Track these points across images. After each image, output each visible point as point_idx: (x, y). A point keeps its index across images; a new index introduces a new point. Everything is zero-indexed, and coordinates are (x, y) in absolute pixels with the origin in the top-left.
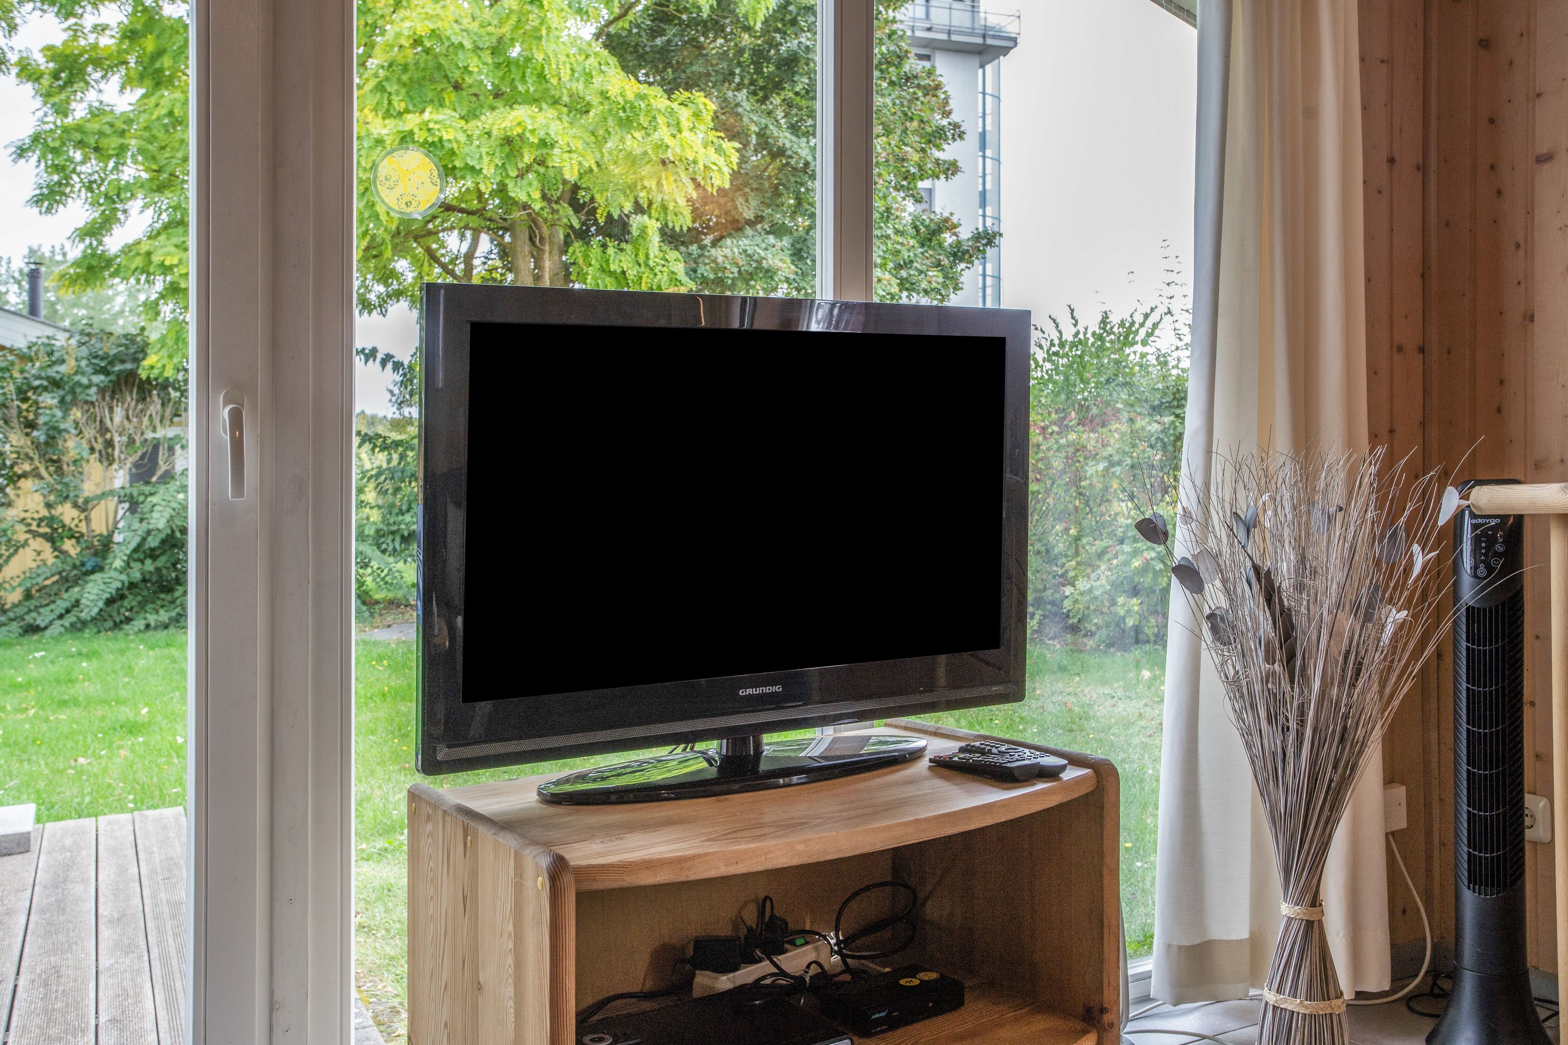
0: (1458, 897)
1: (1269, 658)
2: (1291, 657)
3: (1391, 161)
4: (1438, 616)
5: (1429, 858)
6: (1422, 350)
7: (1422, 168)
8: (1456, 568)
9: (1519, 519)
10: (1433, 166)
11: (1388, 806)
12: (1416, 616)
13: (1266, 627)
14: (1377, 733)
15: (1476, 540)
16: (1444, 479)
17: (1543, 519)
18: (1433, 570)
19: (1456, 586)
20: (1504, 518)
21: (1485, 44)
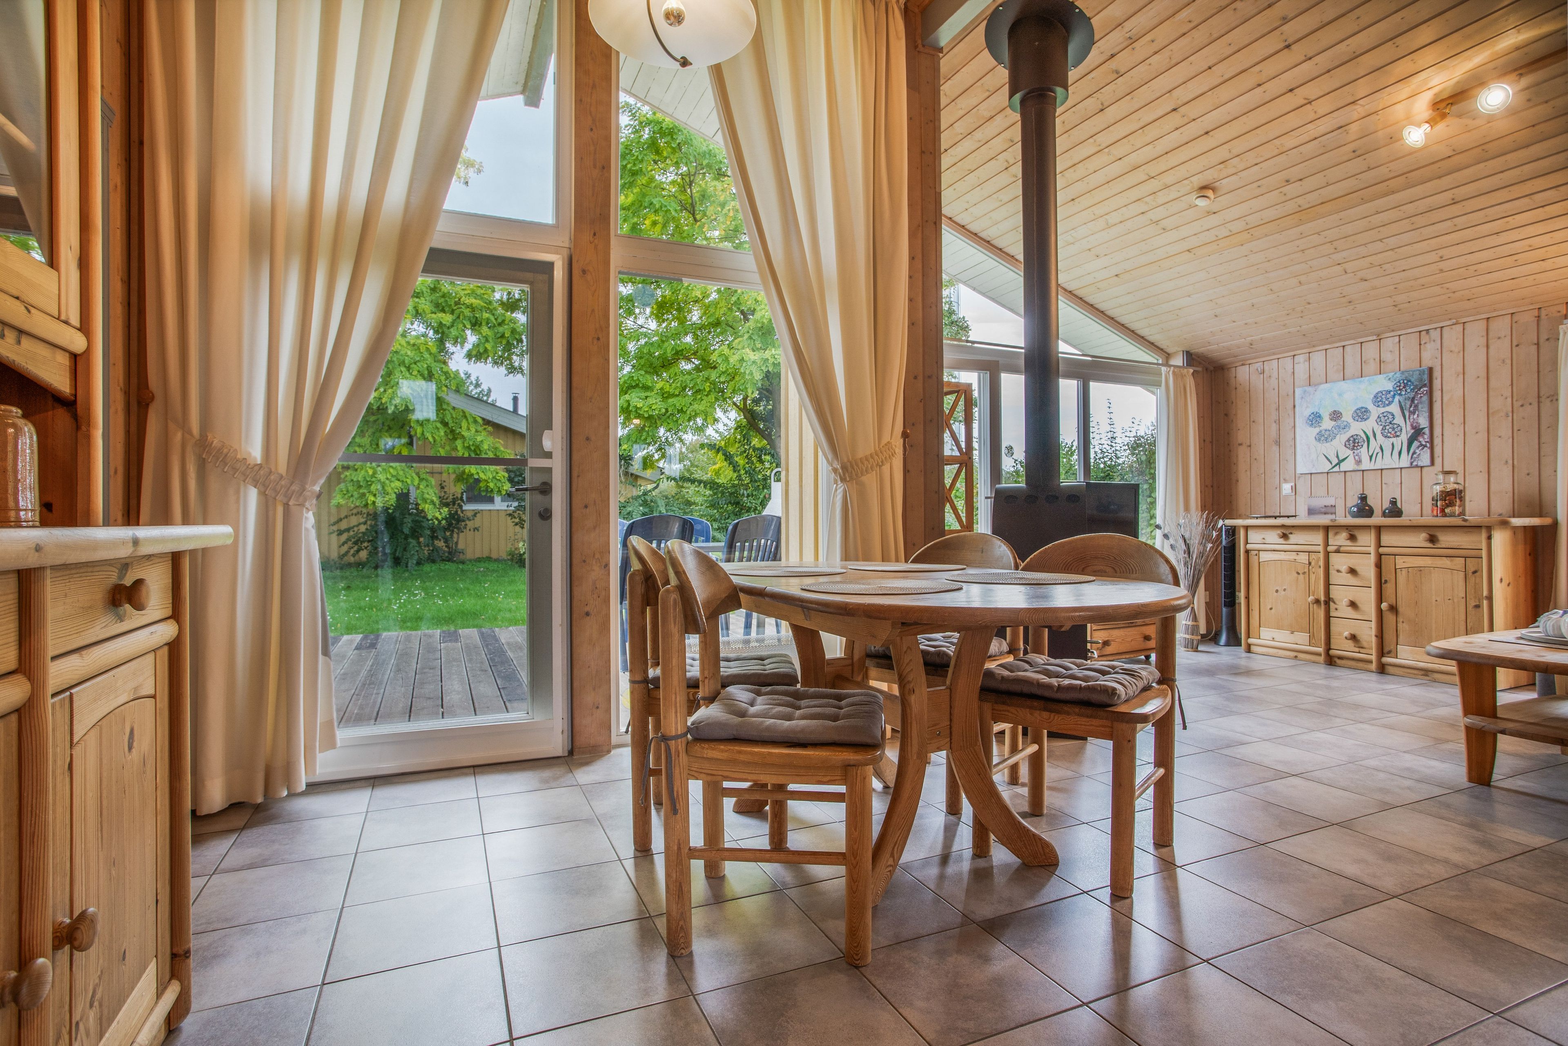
0: (1222, 609)
1: (1185, 553)
2: (1189, 553)
3: (1204, 441)
4: (1218, 546)
5: (1214, 609)
6: (1212, 486)
7: (1212, 442)
8: (1222, 536)
9: (1235, 527)
10: (1214, 442)
11: (1206, 596)
12: (1214, 545)
13: (1184, 547)
14: (1203, 575)
15: (1226, 531)
16: (1219, 518)
17: (1239, 527)
18: (1217, 536)
19: (1222, 540)
20: (1231, 526)
21: (1226, 415)
